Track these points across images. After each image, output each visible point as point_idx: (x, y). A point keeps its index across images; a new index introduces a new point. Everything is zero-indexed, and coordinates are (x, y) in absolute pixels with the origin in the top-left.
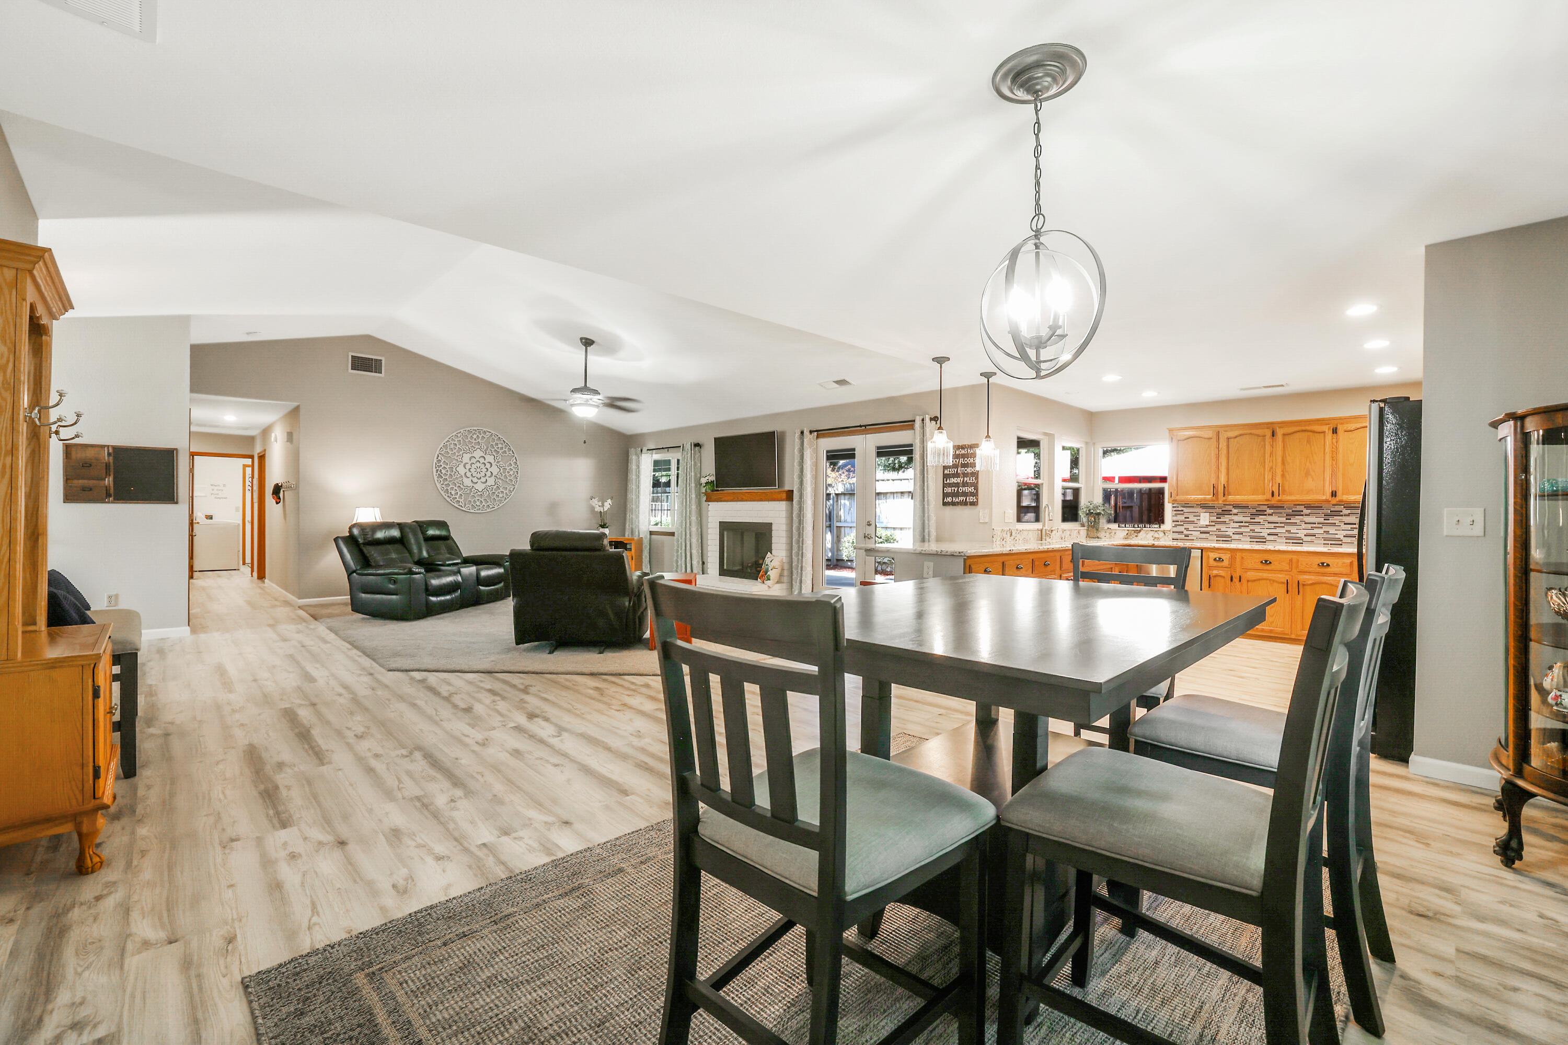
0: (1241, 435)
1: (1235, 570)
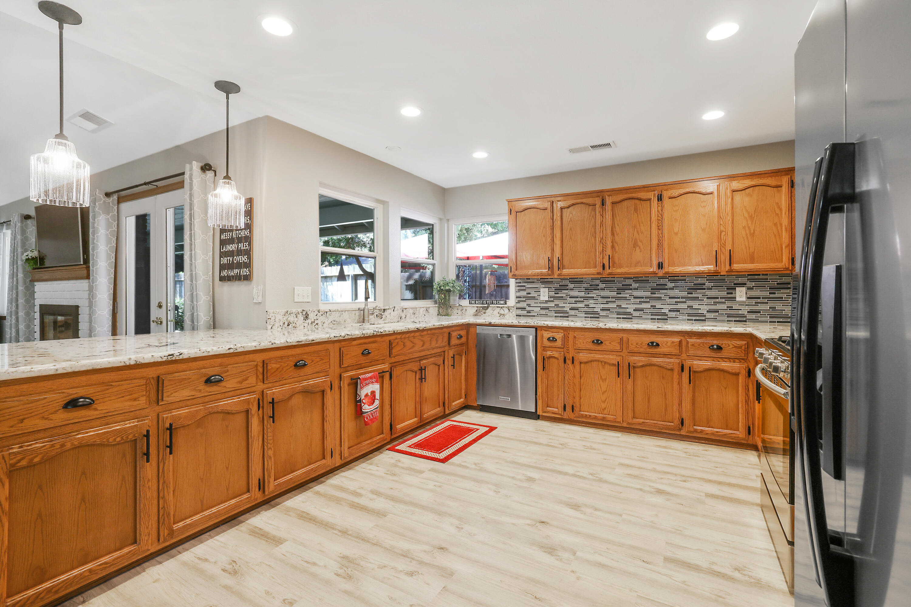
0: (573, 205)
1: (568, 351)
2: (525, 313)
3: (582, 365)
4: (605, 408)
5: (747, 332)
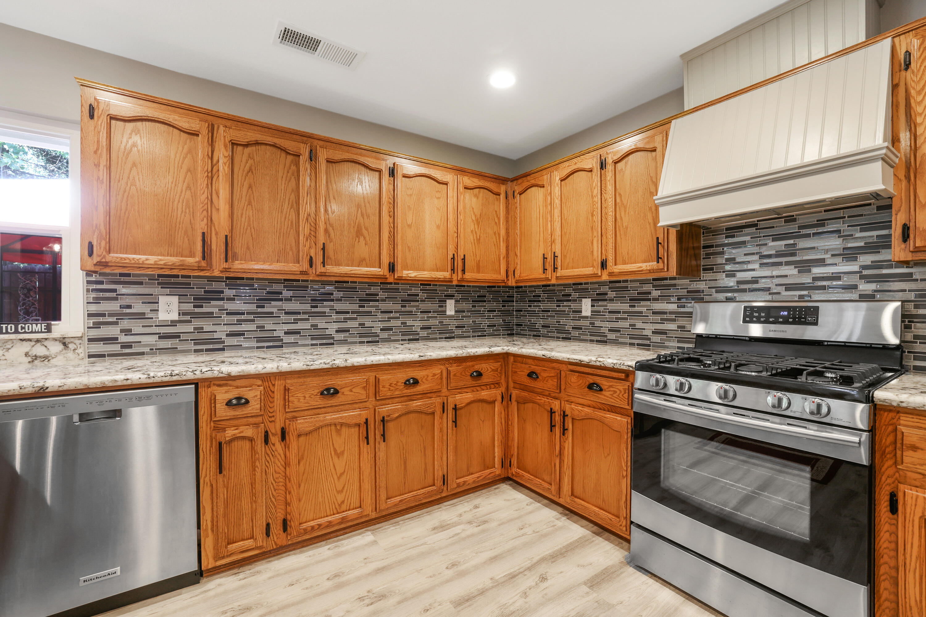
0: (257, 143)
1: (273, 419)
2: (116, 348)
3: (302, 439)
4: (343, 502)
5: (504, 351)
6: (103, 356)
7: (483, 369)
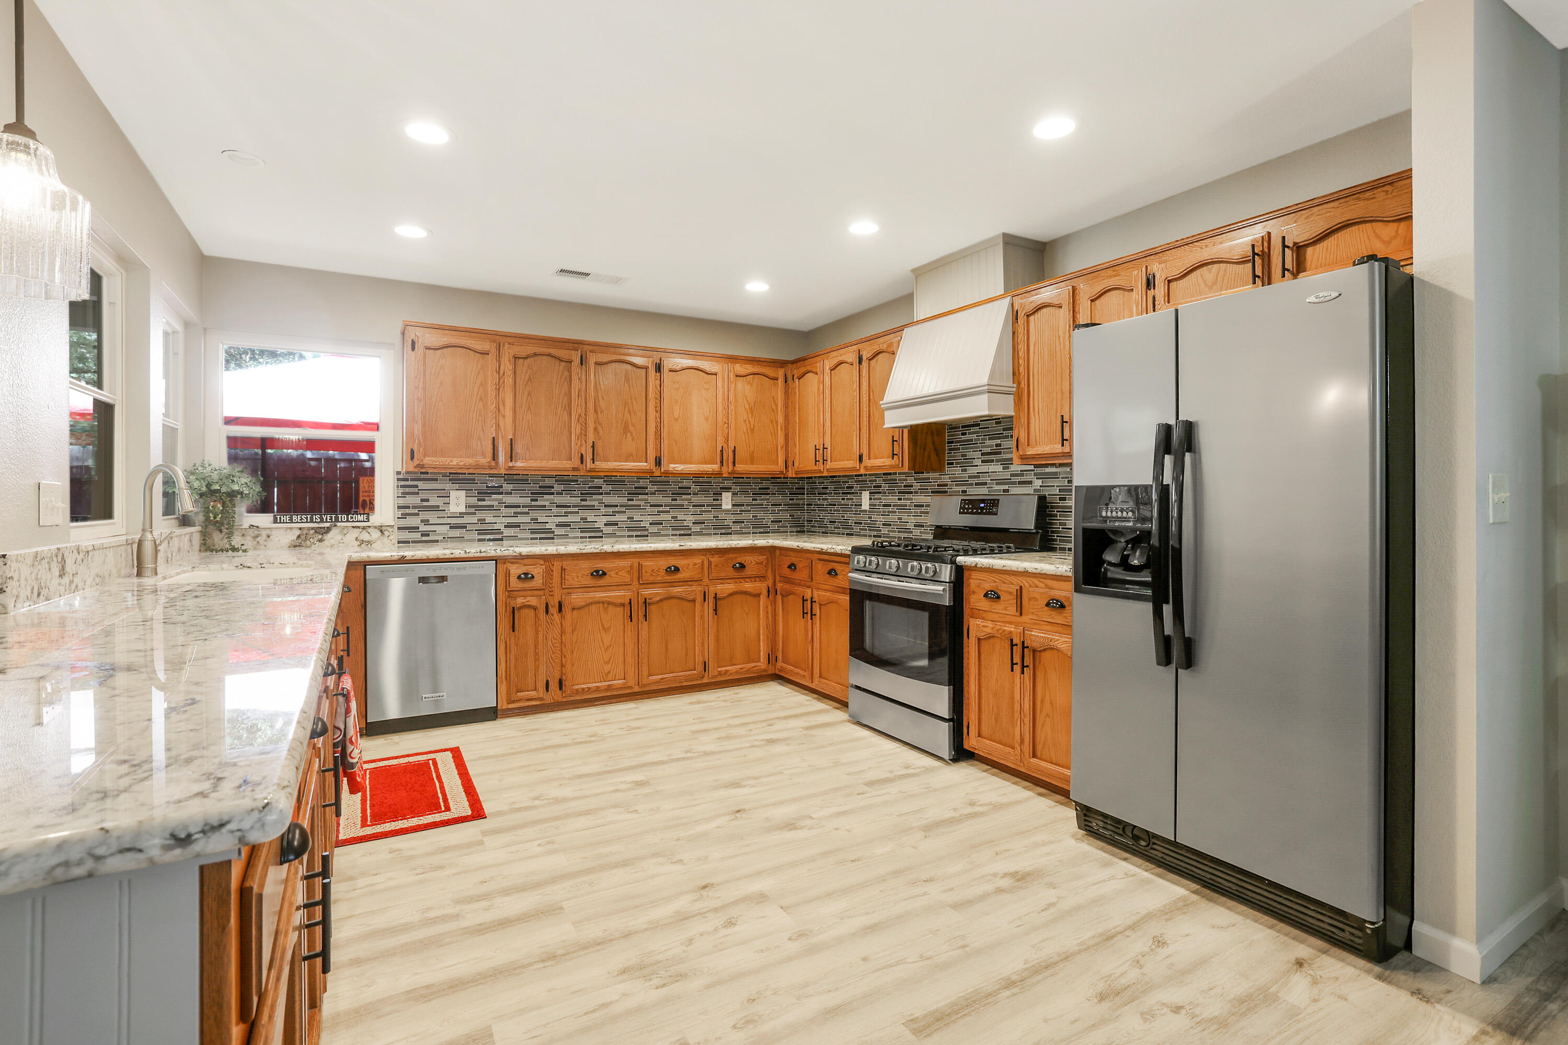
0: (535, 355)
1: (552, 593)
2: (417, 536)
3: (575, 612)
4: (609, 672)
5: (769, 544)
6: (408, 542)
7: (747, 562)
